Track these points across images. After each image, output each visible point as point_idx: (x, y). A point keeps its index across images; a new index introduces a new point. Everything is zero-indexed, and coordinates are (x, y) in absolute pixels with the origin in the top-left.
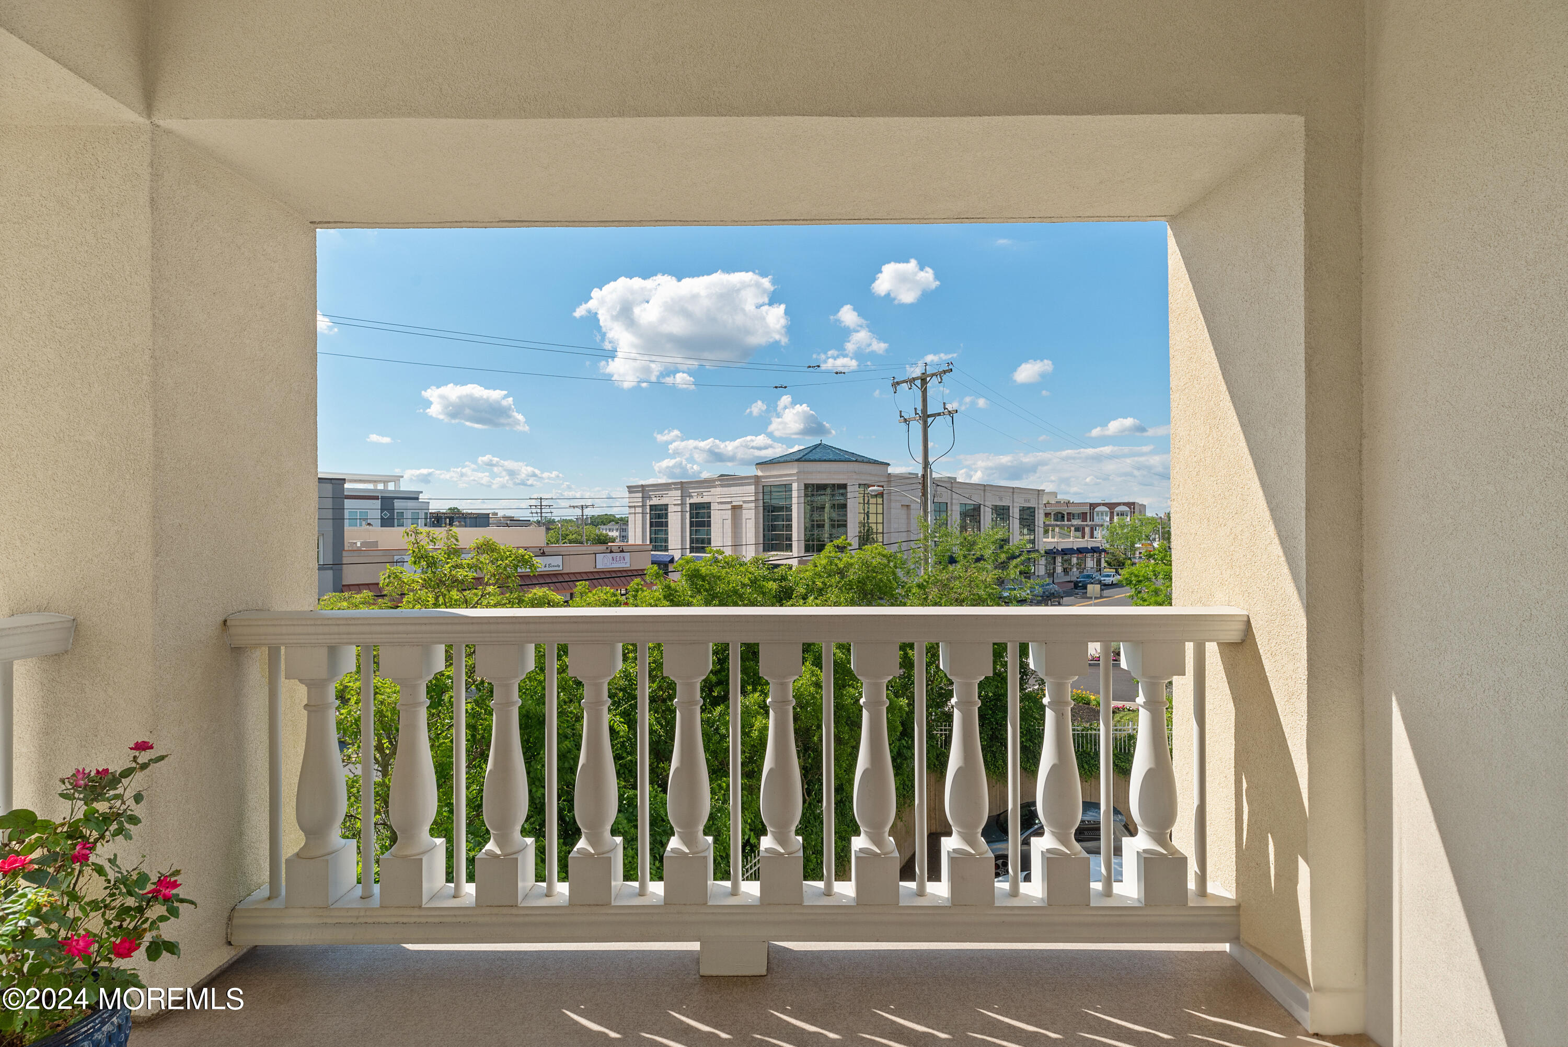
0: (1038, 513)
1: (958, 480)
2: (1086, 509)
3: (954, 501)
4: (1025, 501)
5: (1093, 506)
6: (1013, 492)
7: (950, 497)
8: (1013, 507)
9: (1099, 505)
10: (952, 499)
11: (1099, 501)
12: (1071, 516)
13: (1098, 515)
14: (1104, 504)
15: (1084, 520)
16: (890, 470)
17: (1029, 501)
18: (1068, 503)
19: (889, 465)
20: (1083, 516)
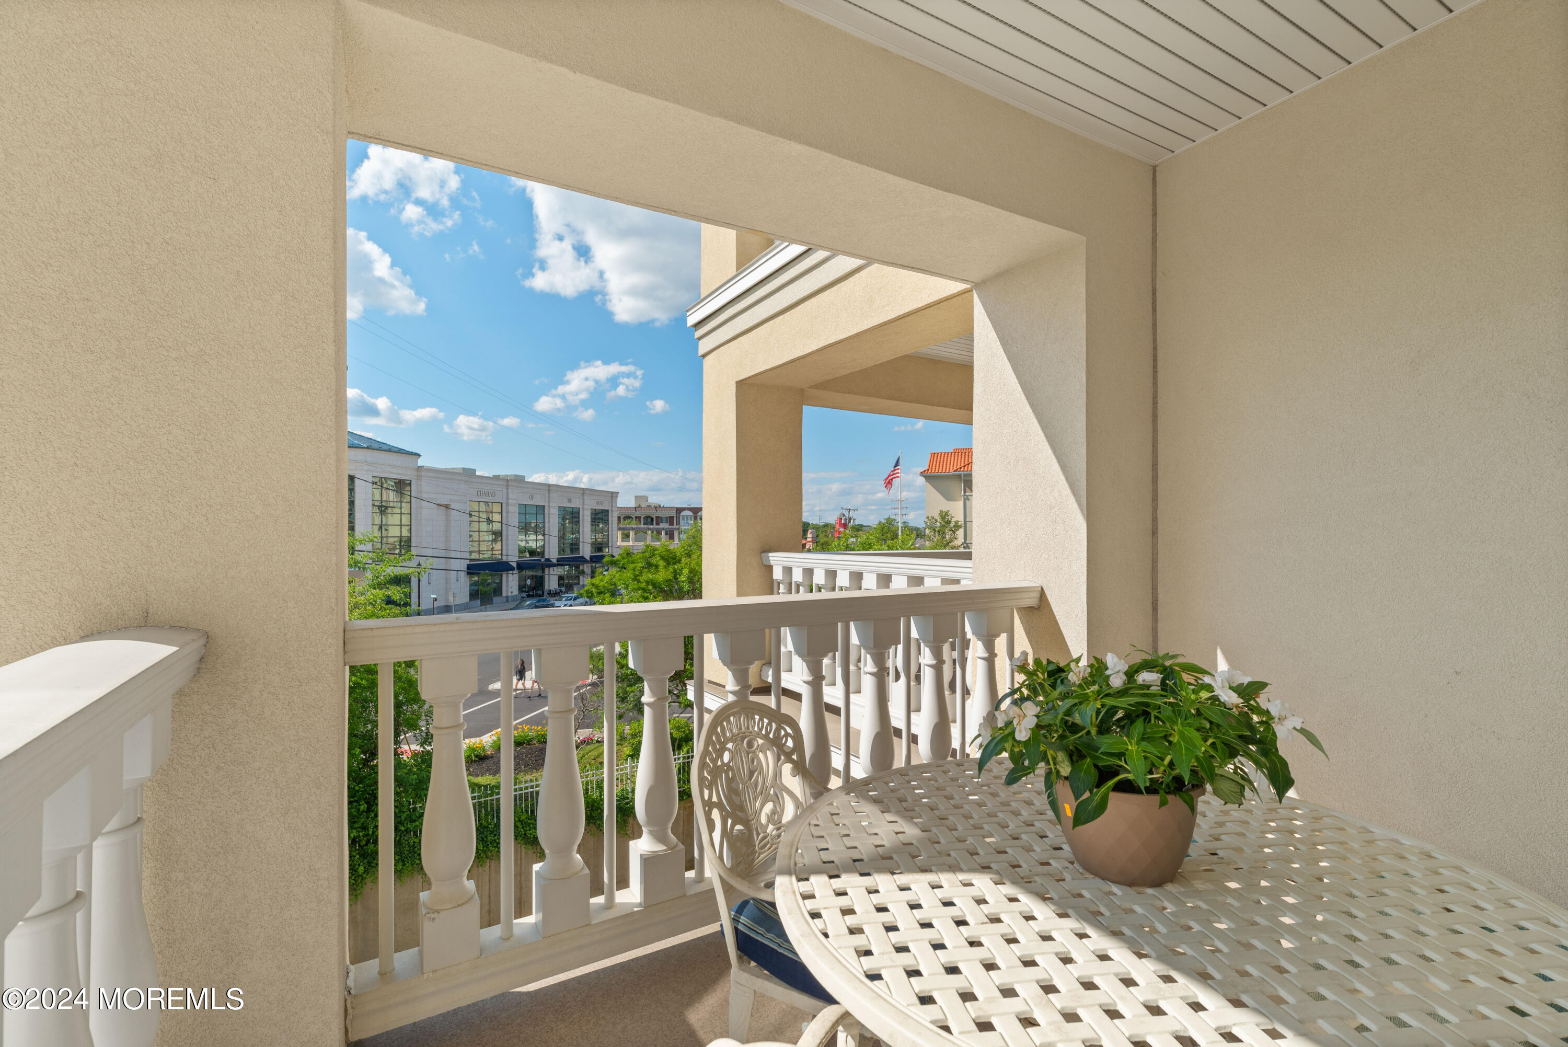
0: (612, 517)
1: (478, 473)
2: (673, 513)
3: (510, 501)
4: (598, 503)
5: (679, 510)
6: (583, 494)
7: (505, 496)
8: (583, 509)
9: (684, 509)
10: (507, 499)
11: (686, 506)
12: (659, 520)
13: (683, 519)
14: (689, 509)
15: (671, 524)
16: (421, 462)
17: (602, 503)
18: (657, 508)
19: (419, 455)
20: (670, 520)
